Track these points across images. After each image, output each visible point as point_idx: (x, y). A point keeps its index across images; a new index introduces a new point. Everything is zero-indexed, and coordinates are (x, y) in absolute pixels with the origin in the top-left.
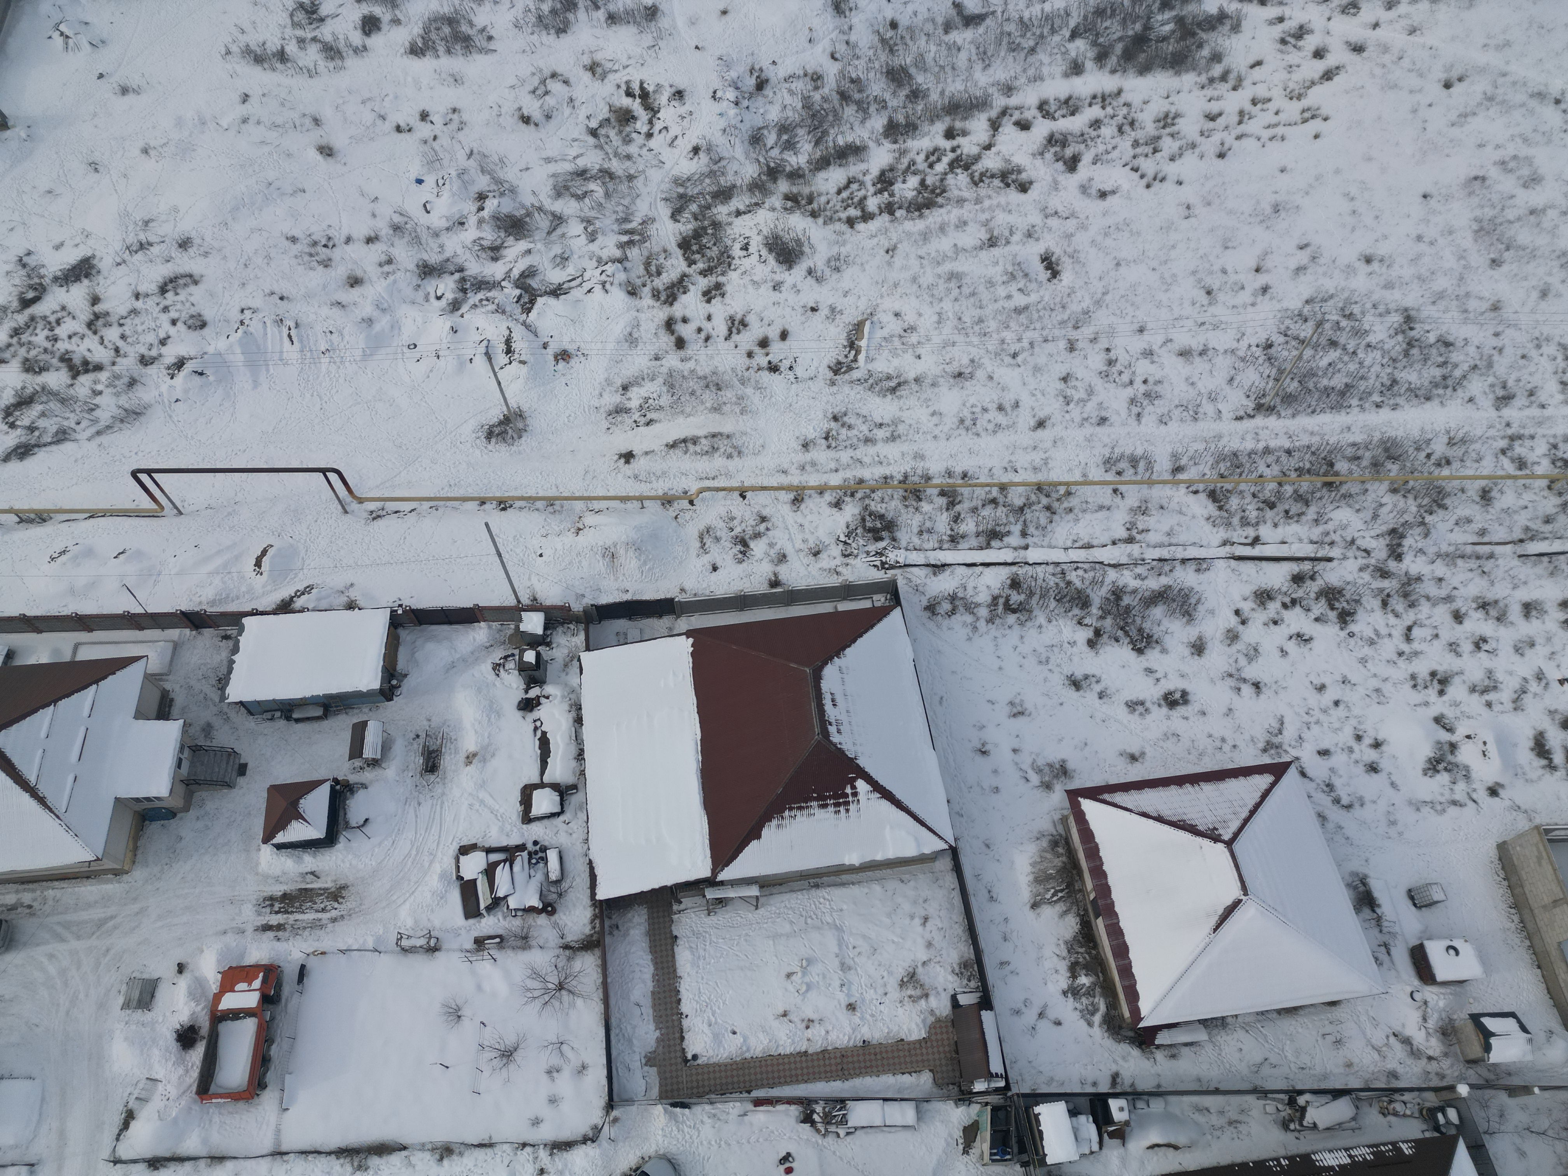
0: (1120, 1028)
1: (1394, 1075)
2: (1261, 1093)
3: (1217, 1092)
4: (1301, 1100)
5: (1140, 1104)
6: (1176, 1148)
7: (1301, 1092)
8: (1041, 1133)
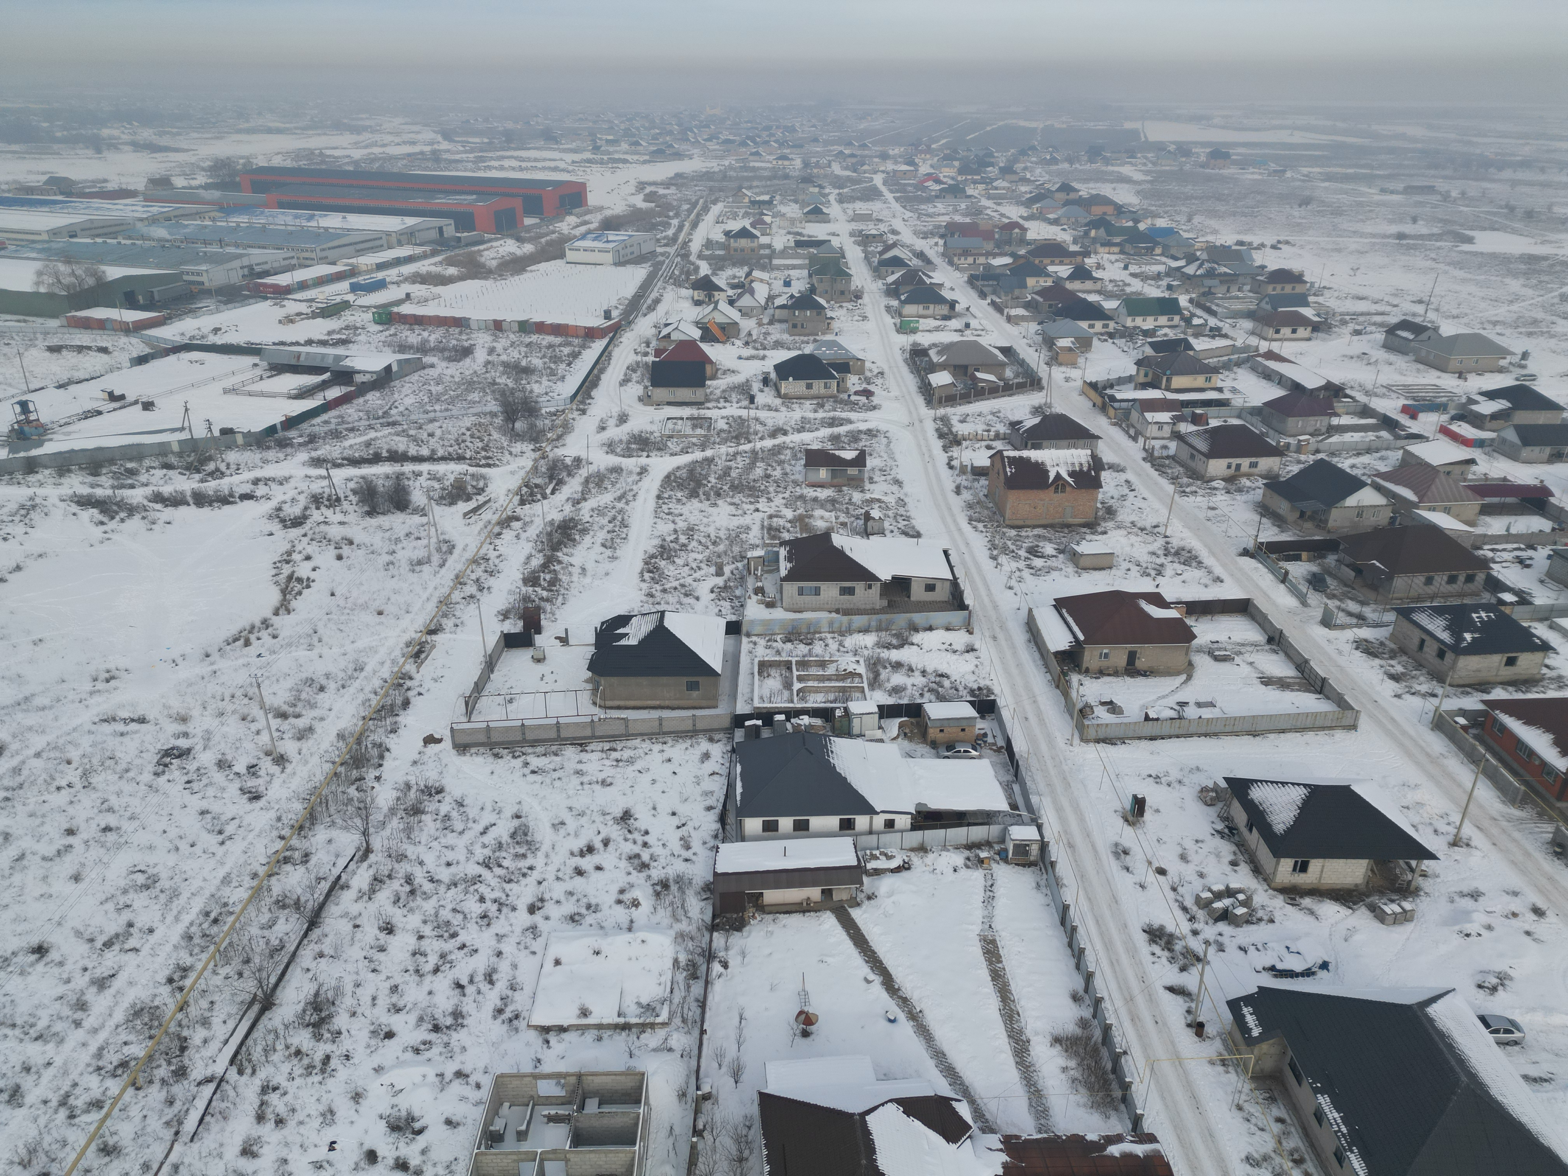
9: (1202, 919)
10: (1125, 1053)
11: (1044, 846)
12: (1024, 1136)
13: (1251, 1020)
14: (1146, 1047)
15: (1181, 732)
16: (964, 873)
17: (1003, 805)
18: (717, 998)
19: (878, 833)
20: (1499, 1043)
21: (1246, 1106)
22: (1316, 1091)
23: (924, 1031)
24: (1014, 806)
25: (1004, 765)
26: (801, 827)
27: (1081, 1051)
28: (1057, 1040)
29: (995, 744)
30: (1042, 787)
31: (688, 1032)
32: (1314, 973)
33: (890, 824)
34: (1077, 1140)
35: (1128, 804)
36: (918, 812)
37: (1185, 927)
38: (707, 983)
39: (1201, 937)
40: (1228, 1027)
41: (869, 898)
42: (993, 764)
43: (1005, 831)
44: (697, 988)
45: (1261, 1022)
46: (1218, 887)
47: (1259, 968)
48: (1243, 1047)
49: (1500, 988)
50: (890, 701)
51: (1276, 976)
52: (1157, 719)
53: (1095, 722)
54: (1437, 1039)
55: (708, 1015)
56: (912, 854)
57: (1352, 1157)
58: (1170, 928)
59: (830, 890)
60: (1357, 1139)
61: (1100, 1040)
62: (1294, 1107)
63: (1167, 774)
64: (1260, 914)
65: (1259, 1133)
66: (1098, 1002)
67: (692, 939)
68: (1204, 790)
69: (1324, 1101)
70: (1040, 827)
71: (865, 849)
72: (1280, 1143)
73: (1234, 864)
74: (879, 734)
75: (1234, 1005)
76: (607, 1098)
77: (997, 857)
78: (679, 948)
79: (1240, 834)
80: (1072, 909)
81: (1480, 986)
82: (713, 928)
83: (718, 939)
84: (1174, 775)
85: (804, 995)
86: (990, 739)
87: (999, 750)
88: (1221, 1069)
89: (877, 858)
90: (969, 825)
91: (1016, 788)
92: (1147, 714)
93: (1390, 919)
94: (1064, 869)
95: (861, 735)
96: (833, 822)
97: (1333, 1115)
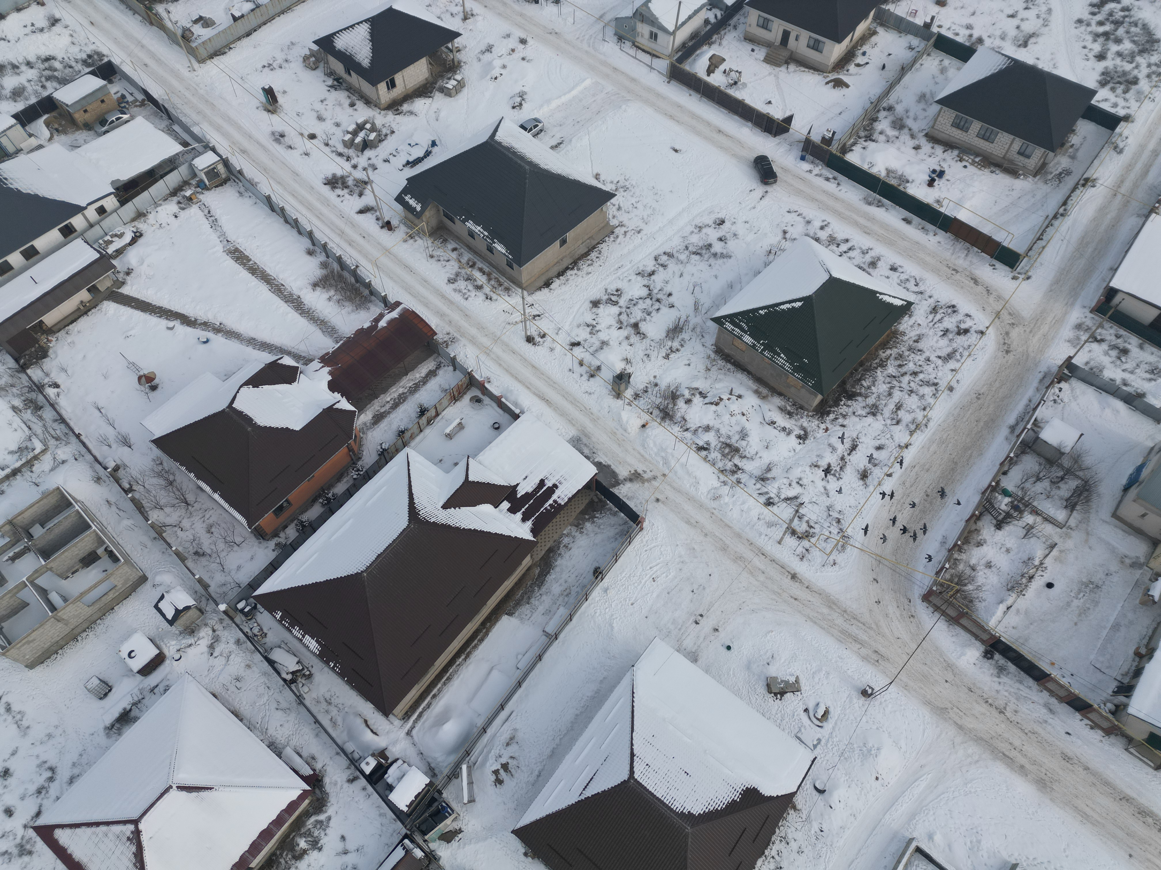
0: (318, 800)
1: (238, 642)
2: (300, 700)
3: (317, 721)
4: (289, 677)
5: (356, 756)
6: (366, 722)
7: (285, 680)
8: (416, 797)
9: (354, 155)
10: (357, 266)
11: (226, 163)
12: (331, 351)
13: (412, 202)
14: (366, 256)
15: (265, 18)
16: (183, 214)
17: (176, 148)
18: (69, 410)
19: (98, 223)
20: (534, 136)
21: (435, 253)
22: (464, 221)
23: (231, 334)
24: (185, 144)
25: (156, 114)
26: (31, 254)
27: (333, 282)
28: (315, 285)
29: (136, 100)
30: (195, 117)
31: (67, 443)
32: (430, 152)
33: (101, 211)
34: (361, 332)
35: (262, 97)
36: (117, 189)
37: (347, 166)
38: (52, 405)
39: (360, 167)
40: (403, 214)
41: (128, 273)
42: (147, 118)
43: (191, 167)
44: (48, 414)
45: (418, 200)
46: (352, 127)
47: (401, 167)
48: (416, 221)
49: (523, 102)
50: (20, 106)
51: (412, 167)
52: (243, 16)
53: (199, 41)
54: (505, 152)
55: (72, 424)
56: (136, 223)
57: (496, 245)
58: (339, 173)
59: (94, 287)
60: (495, 234)
61: (339, 269)
62: (457, 238)
63: (274, 59)
64: (384, 131)
65: (448, 263)
66: (324, 247)
67: (12, 386)
68: (306, 59)
69: (470, 224)
70: (214, 150)
71: (96, 241)
72: (460, 262)
73: (352, 105)
74: (33, 142)
75: (399, 199)
76: (43, 520)
77: (199, 190)
78: (8, 399)
79: (345, 81)
80: (272, 197)
81: (514, 108)
82: (23, 368)
83: (34, 373)
84: (280, 57)
85: (132, 366)
86: (130, 98)
87: (142, 104)
88: (411, 241)
89: (112, 242)
90: (162, 177)
91: (176, 128)
92: (233, 16)
93: (453, 92)
94: (250, 171)
95: (18, 151)
96: (54, 235)
97: (478, 229)
